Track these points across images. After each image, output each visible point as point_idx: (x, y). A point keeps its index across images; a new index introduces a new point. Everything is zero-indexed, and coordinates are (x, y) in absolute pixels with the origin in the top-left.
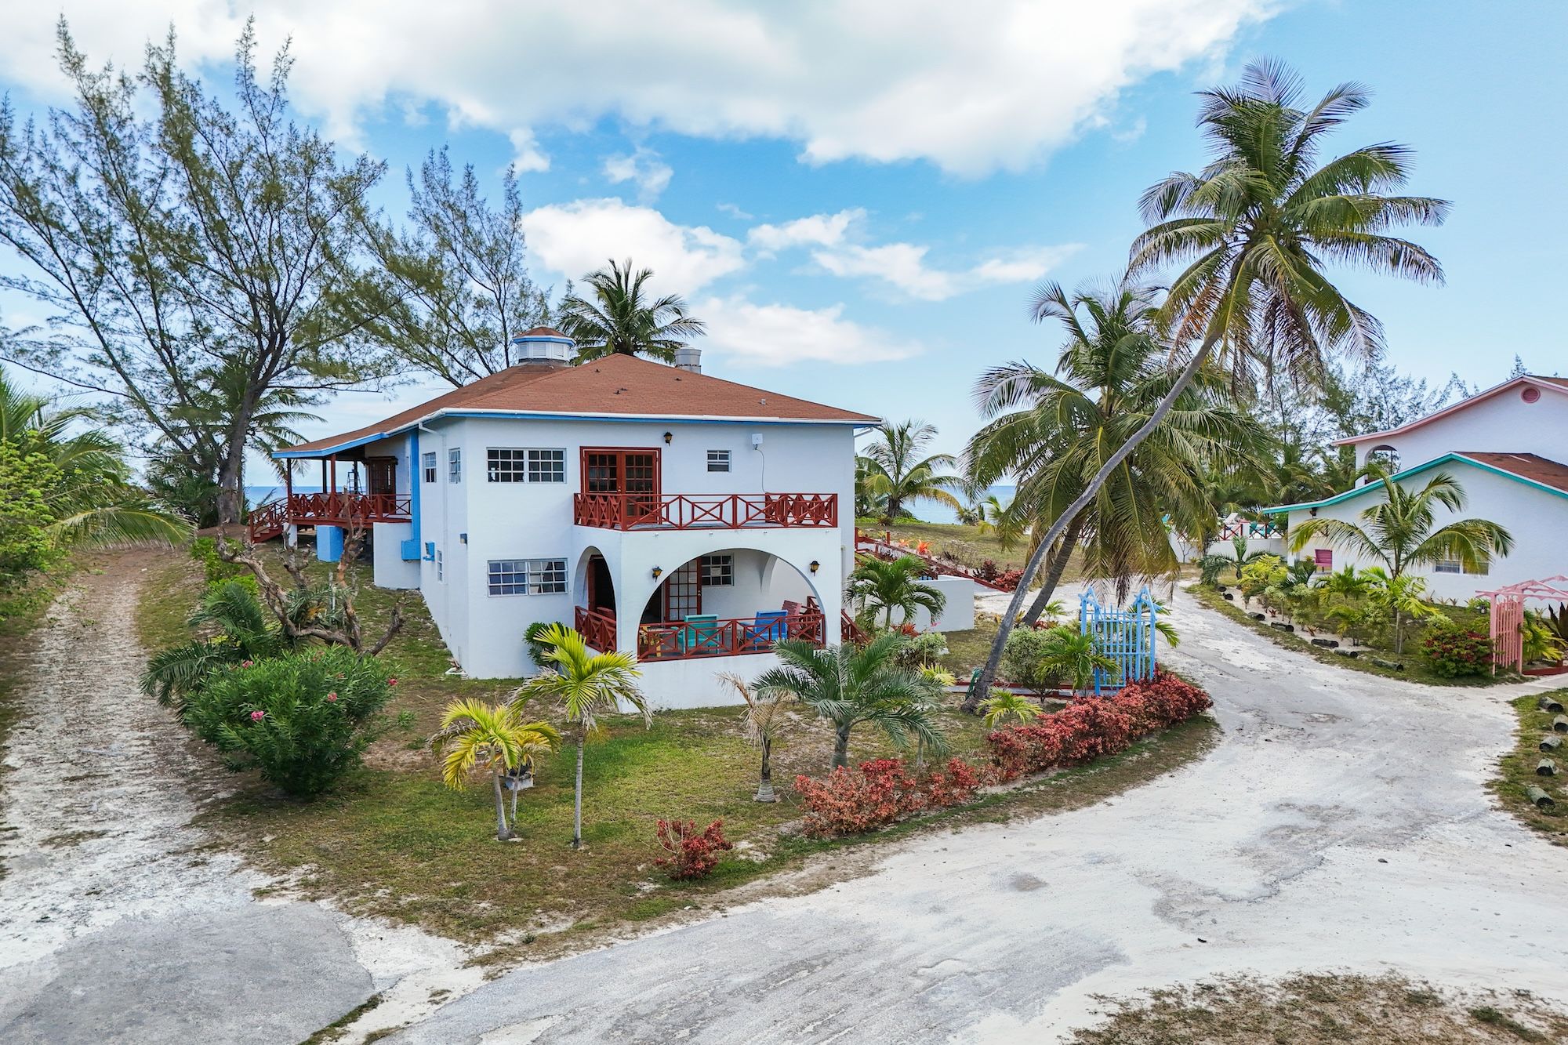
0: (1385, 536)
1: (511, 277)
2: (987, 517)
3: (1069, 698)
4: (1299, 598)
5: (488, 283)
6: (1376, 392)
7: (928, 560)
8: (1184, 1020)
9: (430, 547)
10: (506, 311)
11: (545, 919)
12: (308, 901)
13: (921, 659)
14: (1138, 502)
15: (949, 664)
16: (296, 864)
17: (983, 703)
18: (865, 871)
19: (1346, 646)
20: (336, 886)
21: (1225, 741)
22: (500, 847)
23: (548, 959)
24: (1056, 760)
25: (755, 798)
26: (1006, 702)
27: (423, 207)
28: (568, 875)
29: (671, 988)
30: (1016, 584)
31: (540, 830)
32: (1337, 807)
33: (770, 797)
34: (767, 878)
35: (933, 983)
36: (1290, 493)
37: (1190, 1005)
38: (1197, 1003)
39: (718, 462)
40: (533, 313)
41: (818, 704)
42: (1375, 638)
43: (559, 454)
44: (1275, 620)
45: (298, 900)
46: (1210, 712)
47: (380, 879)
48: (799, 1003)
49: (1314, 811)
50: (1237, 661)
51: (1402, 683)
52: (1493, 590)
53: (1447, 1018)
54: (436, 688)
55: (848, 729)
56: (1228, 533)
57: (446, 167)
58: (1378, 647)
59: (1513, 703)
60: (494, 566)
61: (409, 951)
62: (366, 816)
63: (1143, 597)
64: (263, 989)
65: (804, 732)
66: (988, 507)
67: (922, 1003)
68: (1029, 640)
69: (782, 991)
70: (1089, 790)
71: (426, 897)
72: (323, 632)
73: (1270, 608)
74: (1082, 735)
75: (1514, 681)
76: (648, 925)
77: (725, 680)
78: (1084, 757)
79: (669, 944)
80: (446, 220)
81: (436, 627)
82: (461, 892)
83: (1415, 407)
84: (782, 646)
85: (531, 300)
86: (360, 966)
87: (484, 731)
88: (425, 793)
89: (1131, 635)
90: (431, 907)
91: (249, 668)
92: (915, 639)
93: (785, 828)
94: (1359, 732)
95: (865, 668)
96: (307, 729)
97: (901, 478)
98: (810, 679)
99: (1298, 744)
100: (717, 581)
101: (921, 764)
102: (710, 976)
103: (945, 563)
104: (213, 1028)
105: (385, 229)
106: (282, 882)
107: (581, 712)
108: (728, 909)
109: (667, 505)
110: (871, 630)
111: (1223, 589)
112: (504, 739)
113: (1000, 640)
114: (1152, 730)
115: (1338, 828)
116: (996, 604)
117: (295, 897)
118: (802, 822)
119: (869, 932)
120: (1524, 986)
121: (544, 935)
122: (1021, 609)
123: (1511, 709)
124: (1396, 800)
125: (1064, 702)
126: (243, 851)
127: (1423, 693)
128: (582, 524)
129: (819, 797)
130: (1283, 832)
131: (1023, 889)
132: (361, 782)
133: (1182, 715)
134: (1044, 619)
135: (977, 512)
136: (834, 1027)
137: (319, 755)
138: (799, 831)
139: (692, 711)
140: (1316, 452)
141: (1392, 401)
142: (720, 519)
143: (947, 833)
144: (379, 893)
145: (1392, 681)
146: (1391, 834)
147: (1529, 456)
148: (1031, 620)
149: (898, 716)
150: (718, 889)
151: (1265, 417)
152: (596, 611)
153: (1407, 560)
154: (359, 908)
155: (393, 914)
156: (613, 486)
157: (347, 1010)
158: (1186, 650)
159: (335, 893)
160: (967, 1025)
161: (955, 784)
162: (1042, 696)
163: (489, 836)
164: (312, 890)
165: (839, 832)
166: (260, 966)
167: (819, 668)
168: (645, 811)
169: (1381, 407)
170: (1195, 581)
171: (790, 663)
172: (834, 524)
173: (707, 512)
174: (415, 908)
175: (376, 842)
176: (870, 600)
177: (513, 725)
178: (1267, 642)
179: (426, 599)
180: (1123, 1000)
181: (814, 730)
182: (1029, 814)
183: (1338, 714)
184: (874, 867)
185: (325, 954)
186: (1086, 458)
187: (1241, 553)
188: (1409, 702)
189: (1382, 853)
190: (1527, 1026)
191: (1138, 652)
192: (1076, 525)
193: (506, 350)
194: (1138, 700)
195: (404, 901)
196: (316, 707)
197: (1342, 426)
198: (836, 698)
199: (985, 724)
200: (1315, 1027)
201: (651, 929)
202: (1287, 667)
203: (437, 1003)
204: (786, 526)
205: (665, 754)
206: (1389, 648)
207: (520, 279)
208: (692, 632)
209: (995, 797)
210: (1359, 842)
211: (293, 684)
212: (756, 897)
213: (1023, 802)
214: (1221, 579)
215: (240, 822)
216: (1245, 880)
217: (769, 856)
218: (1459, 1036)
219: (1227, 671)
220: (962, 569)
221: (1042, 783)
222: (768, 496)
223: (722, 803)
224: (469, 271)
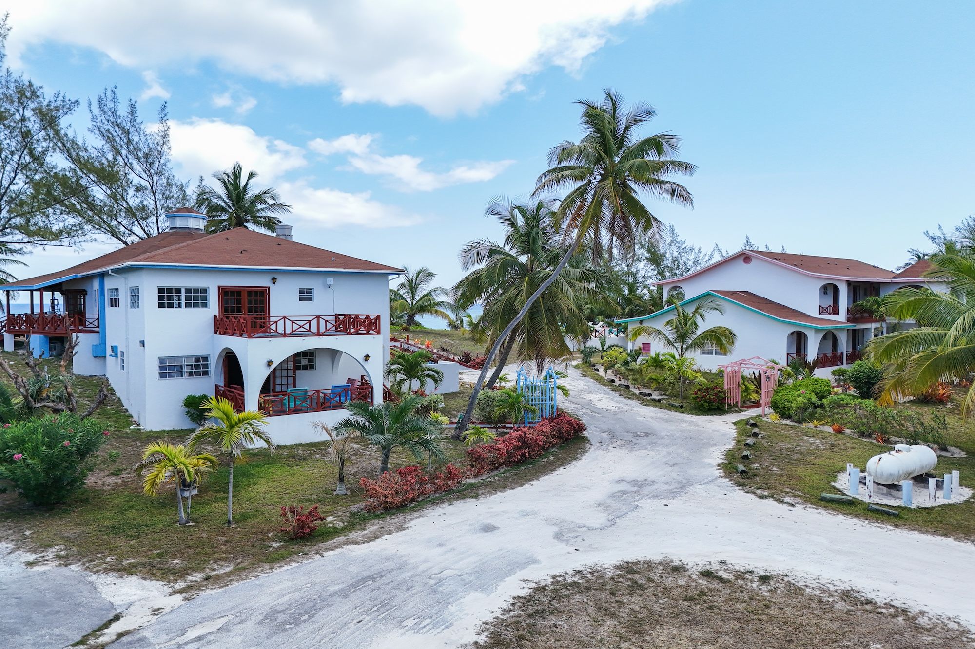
0: (675, 336)
1: (160, 173)
2: (464, 325)
3: (511, 428)
4: (632, 370)
5: (145, 176)
6: (676, 254)
7: (432, 352)
8: (566, 588)
9: (114, 349)
10: (157, 194)
11: (215, 566)
12: (63, 566)
13: (431, 409)
14: (547, 319)
15: (444, 412)
16: (50, 546)
17: (464, 433)
18: (401, 528)
19: (656, 396)
20: (79, 557)
21: (593, 448)
22: (181, 529)
23: (221, 587)
24: (504, 462)
25: (335, 493)
26: (477, 432)
27: (98, 124)
28: (226, 542)
29: (296, 596)
30: (482, 365)
31: (205, 518)
32: (646, 480)
33: (344, 492)
34: (345, 536)
35: (440, 581)
36: (631, 310)
37: (569, 580)
38: (573, 579)
39: (306, 295)
40: (176, 196)
41: (372, 437)
42: (670, 391)
43: (205, 291)
44: (620, 383)
45: (56, 566)
46: (585, 433)
47: (107, 552)
48: (368, 597)
49: (635, 483)
50: (600, 405)
51: (683, 415)
52: (726, 364)
53: (689, 576)
54: (125, 437)
55: (389, 451)
56: (597, 334)
57: (115, 99)
58: (671, 396)
59: (735, 423)
60: (162, 360)
61: (133, 589)
62: (91, 517)
63: (550, 371)
64: (45, 616)
65: (362, 455)
66: (465, 320)
67: (434, 591)
68: (489, 397)
69: (358, 592)
70: (521, 478)
71: (138, 560)
72: (51, 404)
73: (618, 376)
74: (517, 448)
75: (736, 412)
76: (278, 565)
77: (316, 425)
78: (519, 460)
79: (292, 574)
80: (115, 134)
81: (119, 399)
82: (160, 556)
83: (696, 263)
84: (350, 405)
85: (174, 188)
86: (104, 599)
87: (170, 461)
88: (128, 501)
89: (544, 392)
90: (143, 565)
91: (10, 428)
92: (426, 399)
93: (354, 508)
94: (659, 441)
95: (399, 416)
96: (51, 464)
97: (414, 302)
98: (367, 423)
99: (630, 449)
100: (305, 367)
101: (430, 469)
102: (317, 587)
103: (441, 353)
104: (18, 639)
105: (71, 138)
106: (44, 557)
107: (231, 447)
108: (324, 553)
109: (276, 322)
110: (400, 394)
111: (594, 366)
112: (184, 465)
113: (473, 397)
114: (555, 444)
115: (646, 491)
116: (471, 376)
117: (54, 564)
118: (364, 504)
119: (404, 559)
120: (723, 559)
121: (216, 575)
122: (485, 379)
123: (733, 427)
124: (674, 475)
125: (508, 431)
126: (12, 541)
127: (692, 419)
128: (220, 334)
129: (374, 489)
130: (619, 494)
131: (487, 531)
132: (84, 497)
133: (570, 435)
134: (498, 385)
135: (459, 322)
136: (388, 607)
137: (58, 480)
138: (362, 510)
139: (293, 445)
140: (645, 287)
141: (684, 259)
142: (309, 330)
143: (445, 505)
144: (108, 559)
145: (677, 414)
146: (671, 492)
147: (746, 292)
148: (491, 385)
149: (417, 442)
150: (317, 543)
151: (618, 268)
152: (229, 387)
153: (687, 349)
154: (97, 568)
155: (119, 570)
156: (239, 310)
157: (101, 623)
158: (573, 400)
159: (80, 561)
160: (459, 600)
161: (449, 479)
162: (496, 428)
163: (174, 523)
164: (65, 560)
165: (385, 509)
166: (40, 604)
167: (372, 417)
168: (269, 504)
169: (679, 262)
170: (579, 361)
171: (355, 414)
172: (379, 333)
173: (301, 327)
174: (133, 566)
175: (100, 531)
176: (400, 376)
177: (189, 456)
178: (615, 395)
179: (111, 381)
180: (537, 581)
181: (368, 453)
182: (490, 493)
183: (650, 432)
184: (406, 526)
185: (81, 594)
186: (518, 294)
187: (603, 345)
188: (685, 424)
189: (666, 502)
190: (724, 576)
191: (548, 402)
192: (514, 332)
193: (157, 220)
194: (547, 428)
195: (125, 563)
196: (56, 451)
197: (658, 273)
198: (382, 433)
199: (465, 444)
200: (628, 585)
201: (280, 567)
202: (626, 408)
203: (157, 615)
204: (350, 334)
205: (278, 471)
206: (676, 396)
207: (167, 174)
208: (292, 399)
209: (472, 485)
210: (656, 497)
211: (40, 437)
212: (340, 546)
213: (486, 486)
214: (593, 360)
215: (6, 524)
216: (599, 519)
217: (346, 524)
218: (694, 584)
219: (595, 411)
220: (451, 357)
221: (496, 475)
222: (337, 316)
223: (315, 497)
224: (131, 168)
